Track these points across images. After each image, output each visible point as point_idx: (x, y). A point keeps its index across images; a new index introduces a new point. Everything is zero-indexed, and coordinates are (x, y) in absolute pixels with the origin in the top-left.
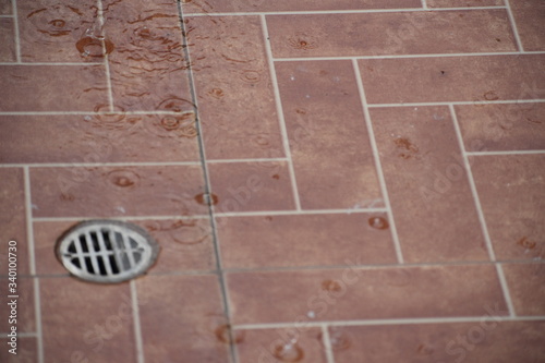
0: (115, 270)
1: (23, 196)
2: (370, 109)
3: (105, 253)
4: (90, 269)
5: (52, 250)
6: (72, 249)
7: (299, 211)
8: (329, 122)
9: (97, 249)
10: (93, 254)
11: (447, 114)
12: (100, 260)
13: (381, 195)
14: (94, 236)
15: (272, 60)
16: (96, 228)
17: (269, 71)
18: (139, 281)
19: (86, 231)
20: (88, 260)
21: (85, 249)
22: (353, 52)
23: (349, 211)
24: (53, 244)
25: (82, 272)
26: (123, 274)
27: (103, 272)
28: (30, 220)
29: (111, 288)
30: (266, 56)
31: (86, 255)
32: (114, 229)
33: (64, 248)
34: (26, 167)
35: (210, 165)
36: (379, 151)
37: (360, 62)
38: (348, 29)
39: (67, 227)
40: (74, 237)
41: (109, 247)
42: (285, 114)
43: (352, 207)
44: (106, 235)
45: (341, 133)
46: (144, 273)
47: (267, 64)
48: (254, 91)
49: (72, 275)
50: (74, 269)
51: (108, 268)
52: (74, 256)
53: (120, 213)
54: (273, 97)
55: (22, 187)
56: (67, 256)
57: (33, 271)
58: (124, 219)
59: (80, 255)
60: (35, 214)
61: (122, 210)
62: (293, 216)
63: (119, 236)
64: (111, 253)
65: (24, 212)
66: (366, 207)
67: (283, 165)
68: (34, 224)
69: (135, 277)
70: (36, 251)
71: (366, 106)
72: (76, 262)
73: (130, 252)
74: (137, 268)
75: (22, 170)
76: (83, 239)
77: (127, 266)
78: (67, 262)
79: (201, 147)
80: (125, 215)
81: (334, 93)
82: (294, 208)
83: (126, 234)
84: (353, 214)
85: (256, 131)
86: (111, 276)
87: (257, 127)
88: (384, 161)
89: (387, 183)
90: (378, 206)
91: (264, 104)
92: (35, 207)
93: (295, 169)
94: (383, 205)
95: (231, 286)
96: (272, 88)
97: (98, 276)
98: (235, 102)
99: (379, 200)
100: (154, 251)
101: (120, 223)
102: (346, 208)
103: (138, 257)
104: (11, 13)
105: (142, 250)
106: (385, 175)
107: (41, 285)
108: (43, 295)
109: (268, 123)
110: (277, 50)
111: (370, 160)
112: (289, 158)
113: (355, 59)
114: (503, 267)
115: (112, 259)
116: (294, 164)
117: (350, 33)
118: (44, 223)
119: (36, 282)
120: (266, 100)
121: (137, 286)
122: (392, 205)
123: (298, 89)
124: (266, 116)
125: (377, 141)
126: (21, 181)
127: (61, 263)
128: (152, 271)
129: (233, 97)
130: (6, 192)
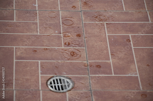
0: (62, 89)
1: (38, 69)
2: (134, 48)
3: (60, 85)
4: (56, 89)
5: (46, 83)
6: (51, 83)
7: (113, 75)
9: (58, 83)
10: (56, 85)
12: (58, 86)
13: (136, 71)
14: (57, 80)
15: (107, 35)
16: (58, 78)
17: (106, 37)
18: (69, 92)
19: (55, 78)
20: (55, 86)
21: (54, 83)
22: (130, 33)
23: (127, 75)
24: (46, 82)
25: (53, 89)
26: (65, 90)
27: (59, 89)
28: (40, 75)
29: (61, 94)
30: (105, 34)
31: (55, 85)
32: (62, 78)
33: (49, 83)
34: (39, 61)
35: (89, 62)
36: (136, 60)
37: (131, 36)
38: (129, 27)
39: (49, 78)
40: (52, 80)
41: (61, 83)
42: (110, 49)
43: (128, 75)
44: (60, 80)
45: (126, 55)
46: (70, 90)
47: (106, 36)
48: (102, 43)
49: (51, 90)
50: (51, 89)
51: (61, 89)
52: (51, 85)
53: (64, 74)
54: (107, 44)
55: (38, 67)
56: (49, 85)
57: (40, 89)
58: (65, 76)
59: (53, 85)
60: (41, 74)
62: (112, 76)
63: (64, 80)
64: (61, 84)
65: (38, 73)
66: (132, 74)
67: (109, 63)
68: (41, 76)
70: (41, 83)
72: (52, 87)
73: (66, 84)
74: (68, 89)
75: (38, 62)
76: (54, 81)
77: (66, 88)
78: (49, 87)
79: (87, 57)
80: (66, 75)
81: (124, 44)
82: (112, 74)
83: (66, 80)
85: (102, 54)
86: (61, 91)
87: (102, 52)
88: (138, 62)
89: (138, 68)
90: (135, 74)
91: (104, 46)
92: (41, 72)
93: (112, 64)
94: (137, 74)
95: (94, 95)
96: (107, 42)
97: (58, 91)
98: (96, 45)
99: (136, 73)
100: (73, 84)
102: (126, 75)
103: (69, 86)
104: (37, 21)
105: (70, 84)
106: (137, 66)
107: (42, 92)
108: (43, 95)
109: (105, 51)
110: (109, 32)
111: (133, 62)
112: (111, 61)
113: (130, 35)
115: (62, 86)
117: (129, 28)
118: (44, 76)
119: (41, 92)
120: (105, 45)
121: (68, 94)
122: (139, 74)
123: (114, 42)
124: (105, 50)
125: (136, 57)
126: (38, 65)
127: (48, 87)
128: (73, 90)
129: (96, 44)
130: (34, 68)
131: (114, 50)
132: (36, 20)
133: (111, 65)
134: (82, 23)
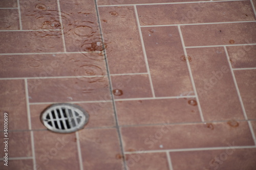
0: (69, 127)
1: (25, 93)
2: (186, 49)
3: (63, 119)
4: (57, 127)
5: (39, 118)
6: (48, 117)
7: (154, 98)
8: (167, 55)
9: (60, 117)
10: (58, 120)
11: (223, 51)
12: (61, 122)
13: (192, 89)
14: (58, 111)
15: (140, 27)
16: (60, 107)
17: (138, 32)
18: (80, 131)
19: (54, 108)
20: (56, 122)
21: (54, 117)
22: (178, 22)
23: (178, 97)
24: (39, 115)
25: (53, 128)
26: (72, 129)
27: (63, 128)
28: (28, 104)
29: (67, 135)
30: (137, 25)
31: (55, 120)
32: (67, 107)
33: (44, 117)
34: (26, 79)
35: (112, 76)
36: (191, 69)
37: (181, 27)
38: (175, 11)
39: (44, 108)
40: (49, 112)
41: (65, 116)
42: (146, 52)
43: (179, 96)
44: (64, 111)
45: (173, 61)
46: (82, 128)
47: (137, 29)
48: (132, 42)
49: (48, 130)
50: (49, 127)
51: (65, 126)
52: (49, 120)
53: (70, 100)
54: (141, 44)
55: (24, 89)
56: (46, 120)
57: (30, 128)
58: (72, 103)
59: (52, 120)
60: (30, 101)
61: (71, 99)
62: (151, 100)
63: (70, 111)
64: (66, 119)
65: (25, 100)
66: (186, 95)
67: (146, 76)
68: (30, 106)
69: (78, 130)
70: (32, 118)
71: (185, 48)
72: (50, 123)
73: (75, 118)
74: (79, 126)
75: (23, 80)
76: (53, 113)
77: (74, 125)
78: (46, 124)
79: (107, 68)
80: (73, 101)
81: (169, 41)
82: (152, 96)
83: (73, 110)
84: (180, 99)
85: (133, 60)
86: (67, 130)
87: (134, 58)
88: (194, 73)
89: (196, 84)
90: (191, 94)
91: (136, 47)
92: (30, 98)
93: (152, 78)
94: (194, 94)
95: (123, 133)
96: (140, 40)
97: (61, 130)
98: (123, 47)
99: (191, 92)
100: (86, 117)
101: (70, 105)
102: (176, 96)
103: (79, 120)
104: (17, 7)
105: (81, 117)
106: (194, 80)
107: (34, 135)
108: (35, 139)
109: (138, 56)
110: (142, 21)
111: (187, 73)
112: (149, 73)
113: (179, 26)
114: (251, 122)
115: (67, 122)
116: (152, 75)
117: (176, 13)
118: (35, 105)
119: (32, 133)
120: (137, 45)
121: (79, 134)
122: (198, 94)
123: (152, 39)
124: (137, 53)
126: (24, 86)
127: (43, 124)
128: (86, 127)
129: (122, 44)
130: (17, 91)
131: (153, 53)
132: (15, 5)
133: (149, 81)
134: (96, 7)
